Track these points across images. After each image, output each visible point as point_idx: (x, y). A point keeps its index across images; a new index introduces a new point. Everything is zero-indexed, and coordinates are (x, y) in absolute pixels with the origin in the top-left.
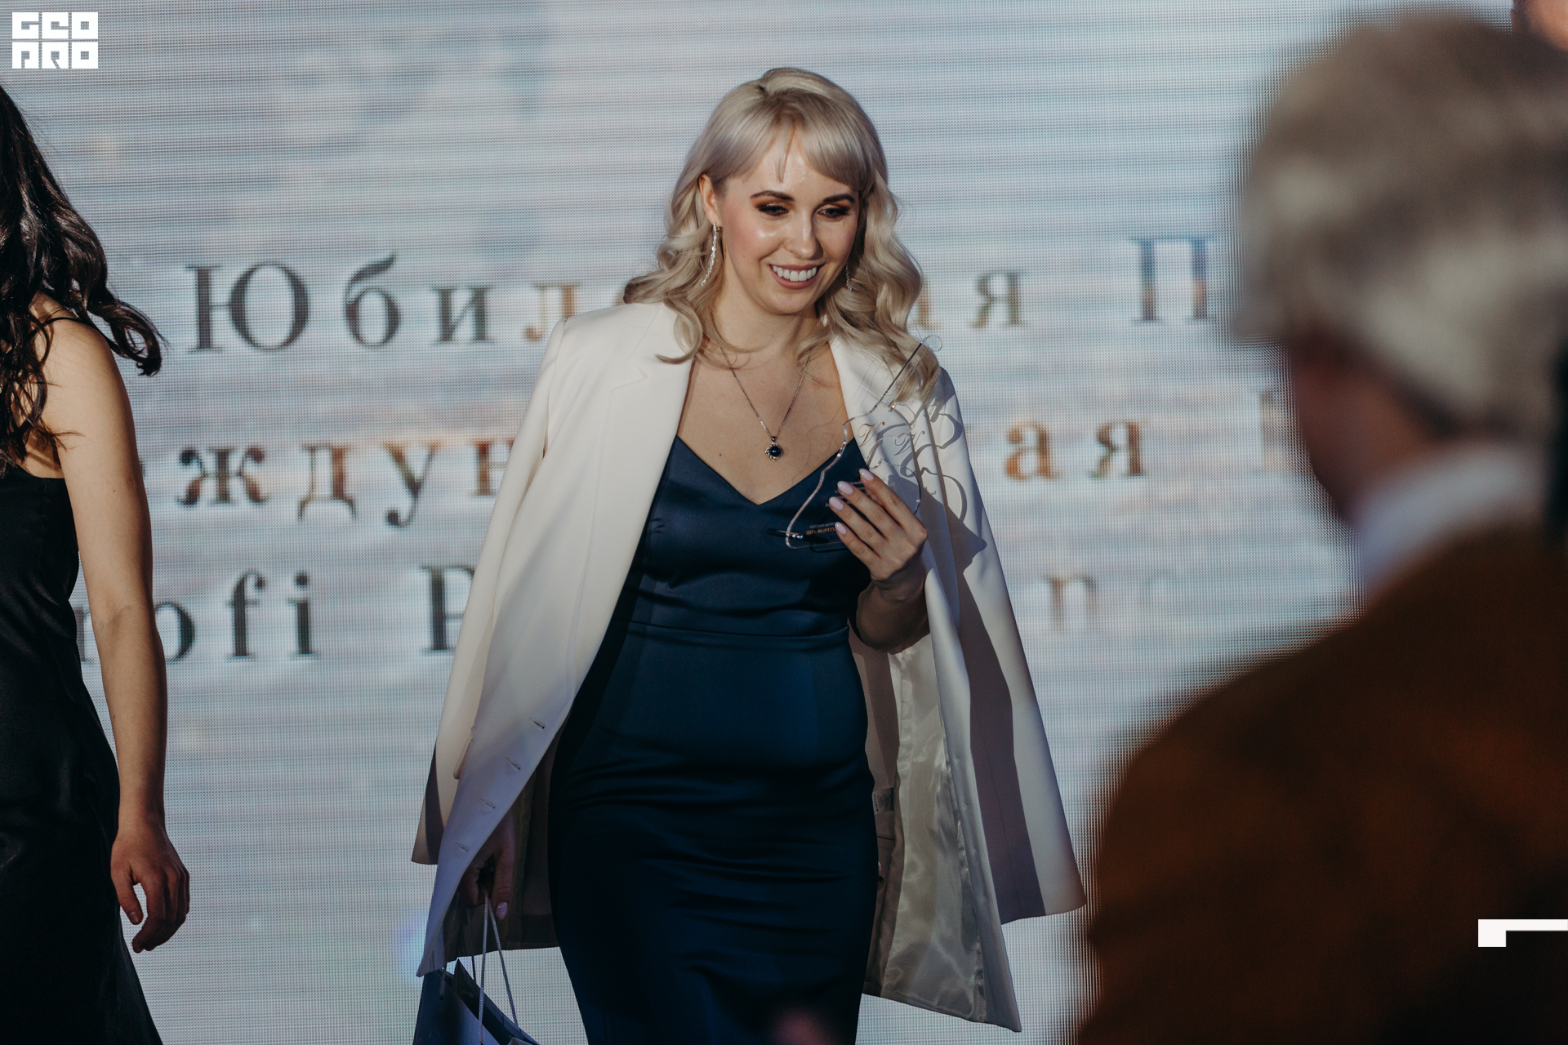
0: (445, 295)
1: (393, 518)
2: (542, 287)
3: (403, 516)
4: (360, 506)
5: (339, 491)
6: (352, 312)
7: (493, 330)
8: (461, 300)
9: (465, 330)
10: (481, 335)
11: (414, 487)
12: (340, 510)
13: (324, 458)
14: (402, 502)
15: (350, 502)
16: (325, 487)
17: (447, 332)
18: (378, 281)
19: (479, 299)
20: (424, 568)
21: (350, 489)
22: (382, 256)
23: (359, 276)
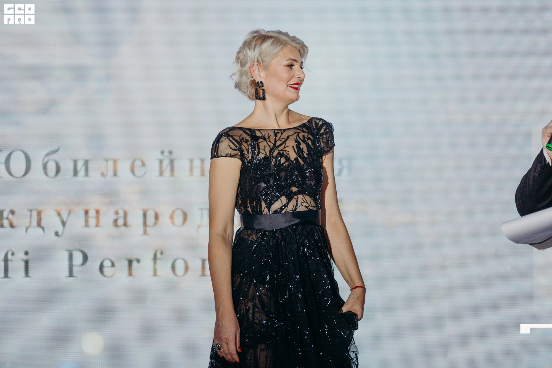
0: (75, 162)
1: (57, 234)
2: (107, 160)
3: (60, 233)
4: (46, 230)
5: (39, 225)
6: (45, 167)
7: (90, 173)
8: (80, 164)
9: (82, 173)
10: (87, 174)
11: (64, 224)
12: (40, 230)
13: (35, 213)
14: (60, 229)
15: (43, 228)
16: (35, 223)
17: (76, 173)
18: (54, 156)
19: (86, 163)
20: (66, 250)
21: (43, 224)
22: (55, 148)
23: (47, 155)
